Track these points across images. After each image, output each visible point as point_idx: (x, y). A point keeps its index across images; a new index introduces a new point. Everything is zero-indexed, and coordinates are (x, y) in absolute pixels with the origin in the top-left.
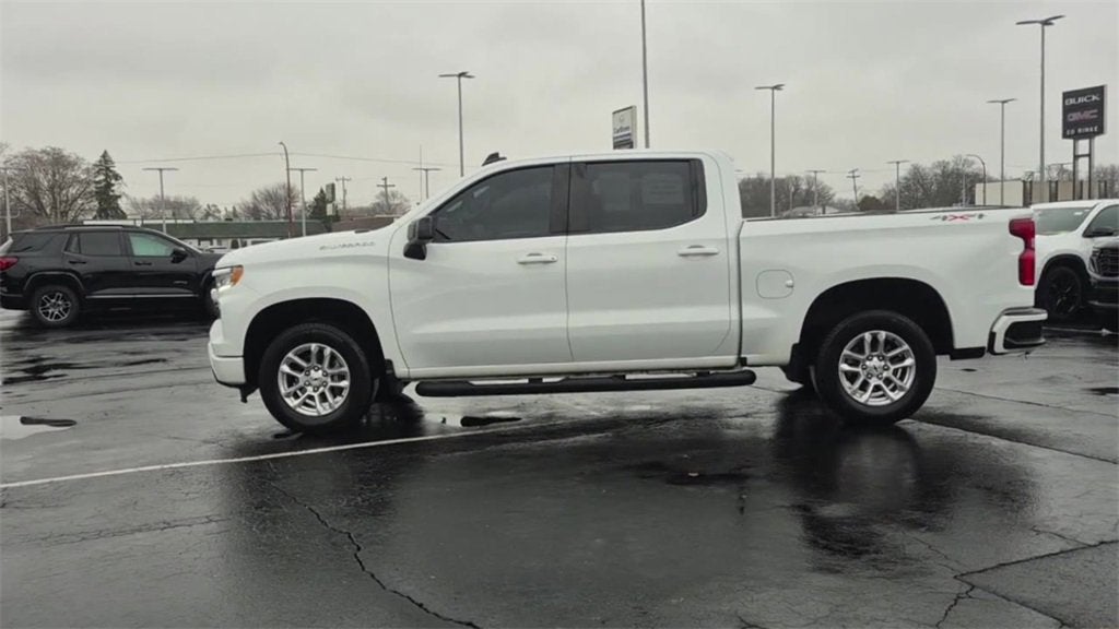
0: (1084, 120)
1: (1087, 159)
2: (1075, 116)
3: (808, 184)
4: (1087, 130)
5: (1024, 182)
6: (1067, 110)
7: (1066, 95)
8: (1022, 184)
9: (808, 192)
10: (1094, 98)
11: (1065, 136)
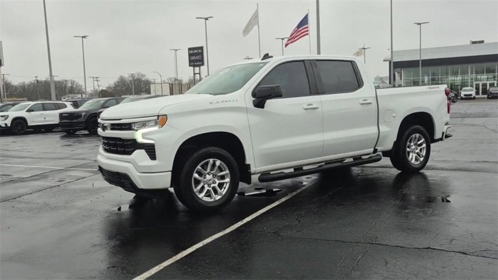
0: (197, 60)
1: (198, 75)
2: (193, 58)
3: (72, 83)
4: (198, 63)
5: (170, 84)
6: (190, 55)
7: (190, 49)
8: (168, 85)
9: (72, 87)
10: (200, 51)
11: (190, 66)
